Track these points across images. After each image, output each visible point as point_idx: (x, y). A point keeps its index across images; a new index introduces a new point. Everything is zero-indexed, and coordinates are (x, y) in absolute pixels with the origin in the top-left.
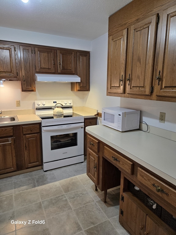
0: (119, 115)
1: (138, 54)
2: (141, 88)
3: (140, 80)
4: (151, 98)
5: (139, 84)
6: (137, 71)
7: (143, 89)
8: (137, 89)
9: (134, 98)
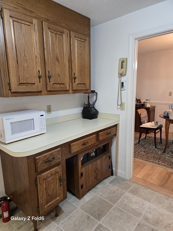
0: (41, 116)
1: (55, 54)
2: (61, 85)
3: (60, 78)
4: (69, 93)
5: (60, 81)
6: (57, 69)
7: (63, 86)
8: (57, 85)
9: (54, 94)
